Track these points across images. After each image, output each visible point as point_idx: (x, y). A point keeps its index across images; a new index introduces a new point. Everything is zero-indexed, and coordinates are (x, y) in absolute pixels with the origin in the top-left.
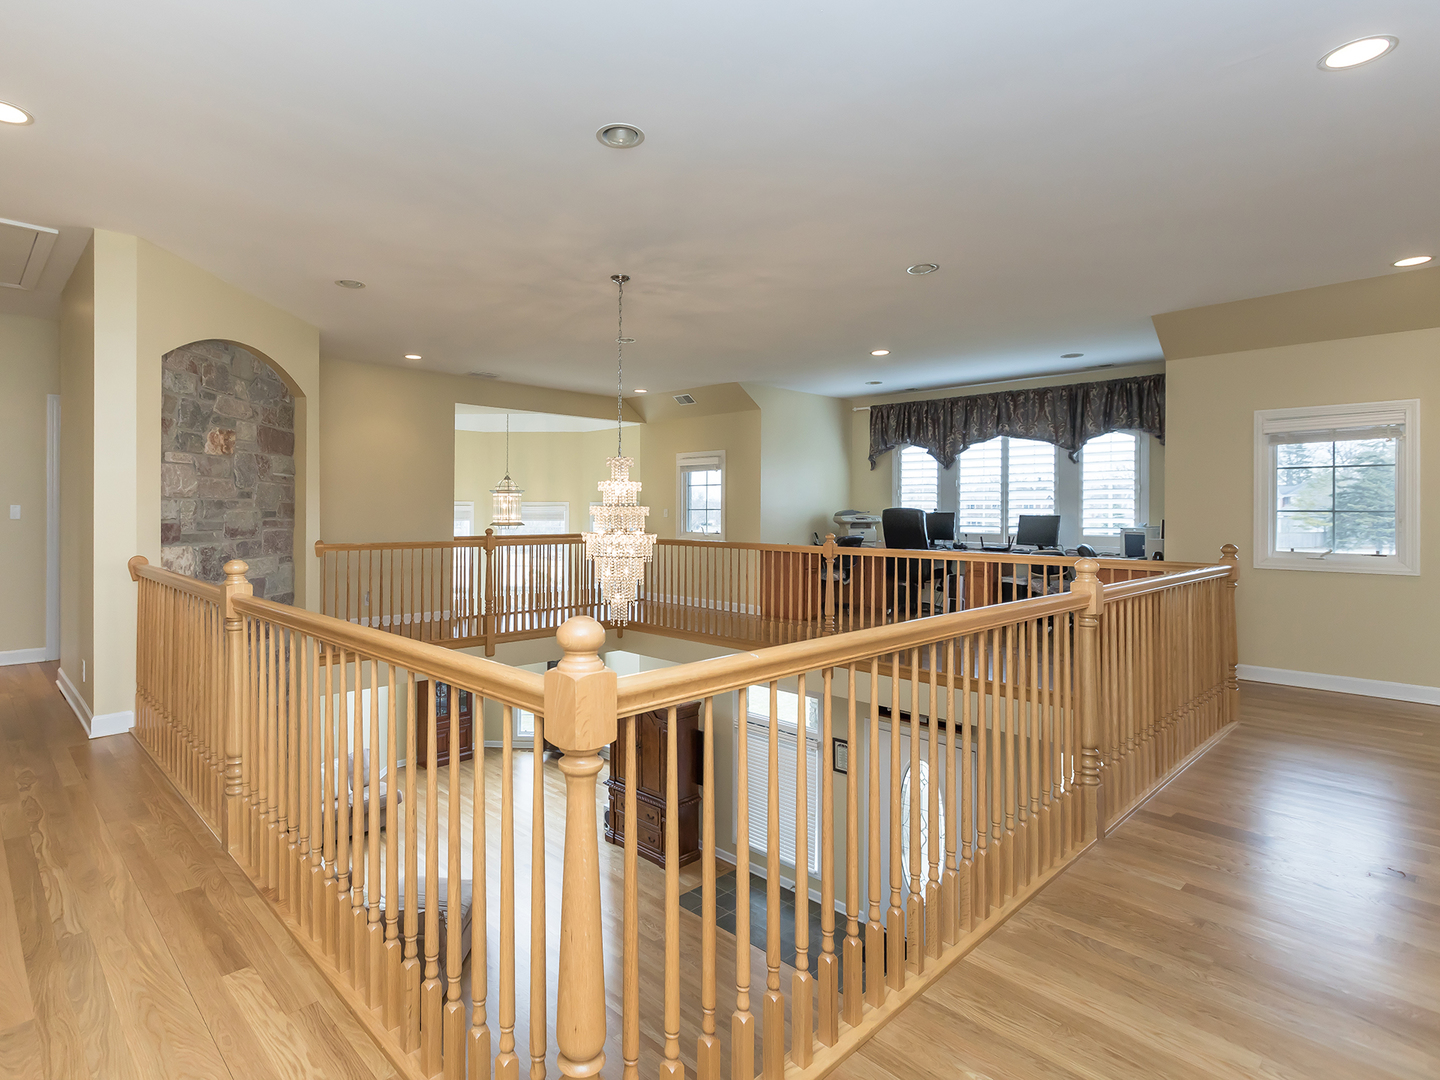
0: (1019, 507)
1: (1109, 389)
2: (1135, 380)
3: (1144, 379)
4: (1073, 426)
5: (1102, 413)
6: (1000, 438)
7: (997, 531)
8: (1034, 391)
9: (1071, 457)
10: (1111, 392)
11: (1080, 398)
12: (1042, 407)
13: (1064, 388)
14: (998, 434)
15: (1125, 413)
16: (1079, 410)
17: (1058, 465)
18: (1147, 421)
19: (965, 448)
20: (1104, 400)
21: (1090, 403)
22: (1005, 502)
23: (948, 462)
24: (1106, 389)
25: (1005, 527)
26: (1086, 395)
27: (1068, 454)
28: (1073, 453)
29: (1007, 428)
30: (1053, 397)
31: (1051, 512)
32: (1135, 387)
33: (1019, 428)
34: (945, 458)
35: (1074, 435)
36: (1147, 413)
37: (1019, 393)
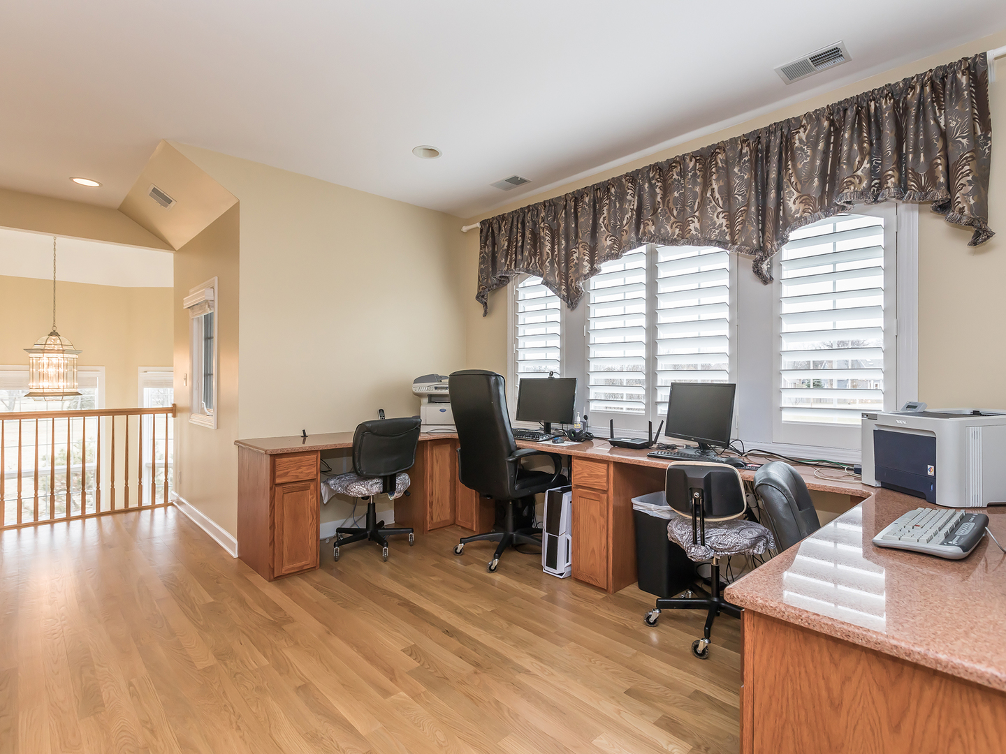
0: (676, 369)
1: (832, 123)
2: (890, 91)
3: (908, 84)
4: (762, 211)
5: (817, 172)
6: (643, 249)
7: (640, 408)
8: (694, 155)
9: (758, 272)
10: (836, 130)
11: (775, 150)
12: (706, 184)
13: (745, 139)
14: (639, 242)
15: (866, 165)
16: (773, 175)
17: (735, 289)
18: (917, 177)
19: (594, 271)
20: (821, 146)
21: (793, 159)
22: (652, 359)
23: (572, 297)
24: (826, 124)
25: (652, 404)
26: (787, 144)
27: (751, 263)
28: (762, 260)
29: (652, 229)
30: (726, 161)
31: (723, 378)
32: (886, 104)
33: (671, 229)
34: (568, 290)
35: (763, 231)
36: (917, 157)
37: (671, 164)
